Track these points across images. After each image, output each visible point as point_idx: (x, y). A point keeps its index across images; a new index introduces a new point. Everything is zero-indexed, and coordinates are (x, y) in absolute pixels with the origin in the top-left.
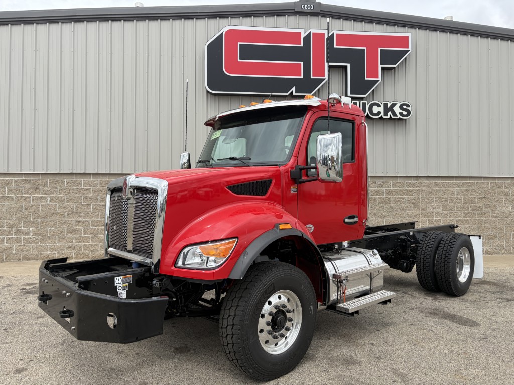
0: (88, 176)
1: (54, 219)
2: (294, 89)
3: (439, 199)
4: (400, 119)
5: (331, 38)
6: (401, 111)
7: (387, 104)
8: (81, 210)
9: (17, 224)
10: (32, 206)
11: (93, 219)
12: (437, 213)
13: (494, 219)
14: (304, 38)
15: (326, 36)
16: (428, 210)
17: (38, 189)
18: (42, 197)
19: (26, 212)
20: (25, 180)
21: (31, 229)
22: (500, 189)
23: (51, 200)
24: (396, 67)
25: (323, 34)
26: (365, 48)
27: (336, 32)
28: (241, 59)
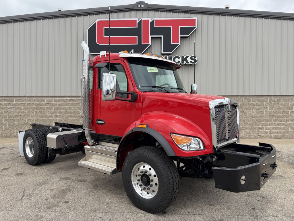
0: (33, 97)
1: (18, 118)
2: (133, 50)
4: (190, 64)
6: (191, 60)
7: (183, 57)
8: (29, 114)
10: (7, 112)
13: (246, 119)
14: (138, 23)
15: (150, 22)
17: (10, 103)
18: (12, 107)
19: (5, 115)
20: (4, 99)
21: (7, 123)
22: (249, 102)
23: (16, 109)
24: (189, 36)
25: (149, 20)
26: (171, 27)
27: (155, 19)
28: (105, 36)
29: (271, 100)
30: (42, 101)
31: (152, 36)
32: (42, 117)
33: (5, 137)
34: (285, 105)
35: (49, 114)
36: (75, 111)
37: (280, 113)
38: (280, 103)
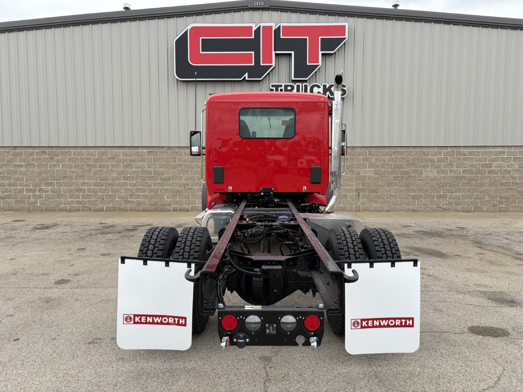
0: (89, 148)
1: (66, 181)
2: (246, 75)
3: (371, 166)
5: (277, 31)
7: (326, 85)
8: (84, 174)
9: (39, 185)
10: (49, 171)
11: (94, 181)
12: (370, 177)
13: (420, 182)
14: (255, 31)
15: (274, 29)
16: (362, 174)
17: (52, 158)
18: (56, 164)
19: (45, 175)
20: (43, 152)
21: (49, 188)
22: (427, 157)
23: (62, 167)
24: (335, 53)
25: (271, 27)
26: (308, 38)
27: (282, 25)
28: (202, 51)
29: (459, 153)
30: (103, 154)
31: (277, 52)
32: (105, 179)
33: (47, 210)
34: (480, 160)
35: (115, 175)
36: (156, 170)
37: (471, 172)
38: (473, 158)
